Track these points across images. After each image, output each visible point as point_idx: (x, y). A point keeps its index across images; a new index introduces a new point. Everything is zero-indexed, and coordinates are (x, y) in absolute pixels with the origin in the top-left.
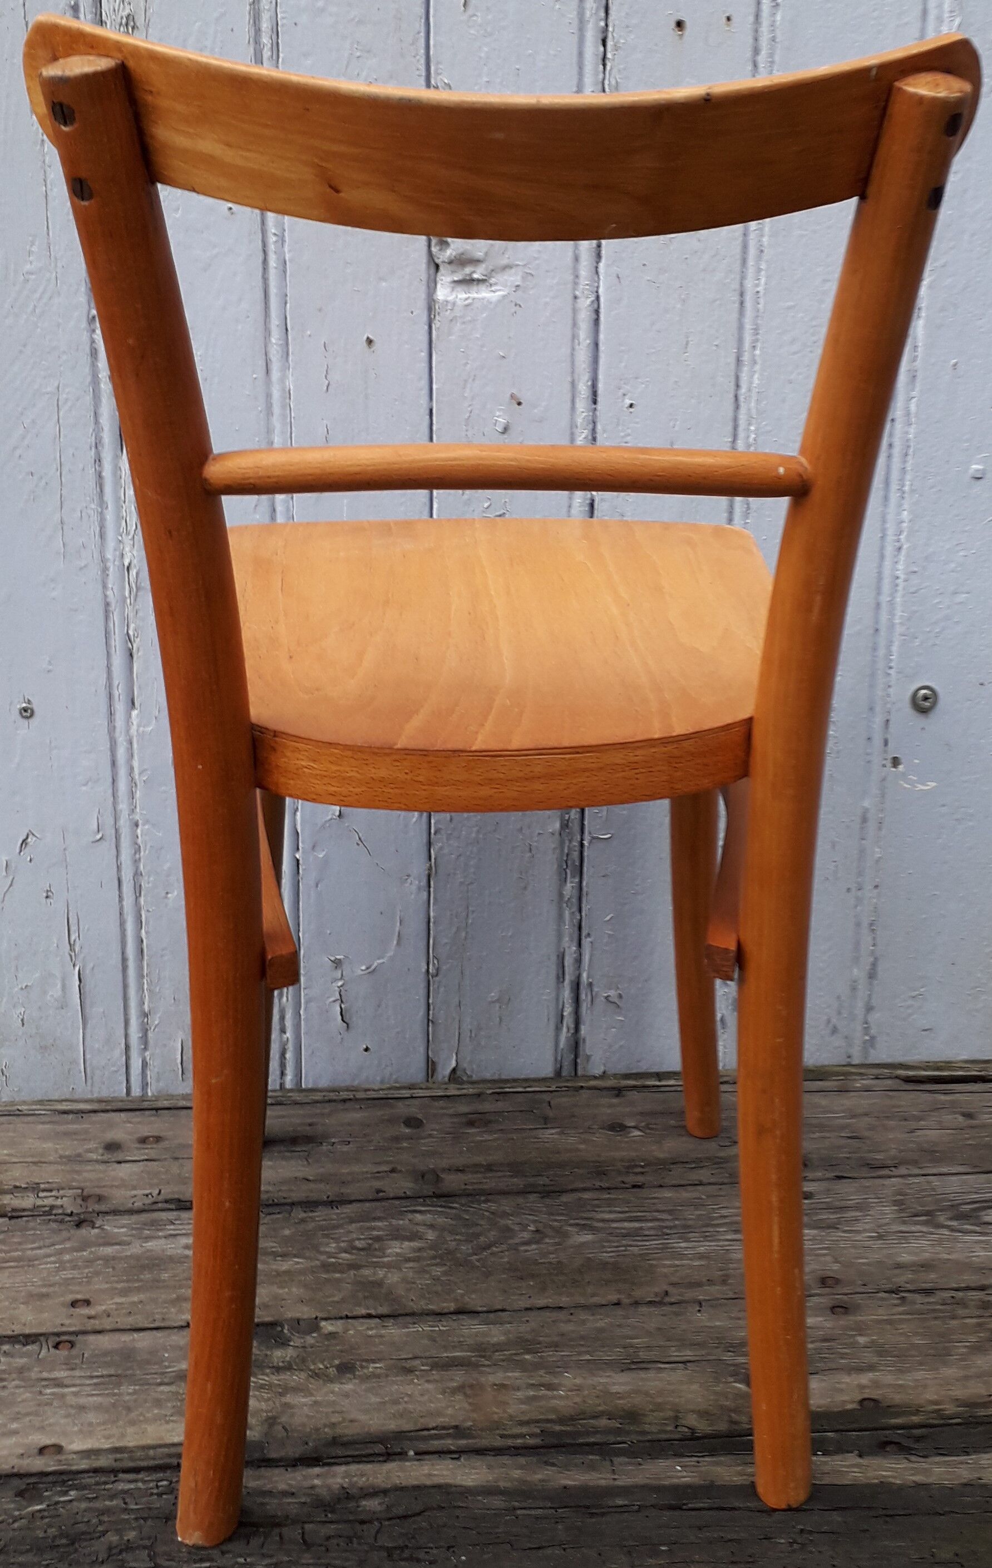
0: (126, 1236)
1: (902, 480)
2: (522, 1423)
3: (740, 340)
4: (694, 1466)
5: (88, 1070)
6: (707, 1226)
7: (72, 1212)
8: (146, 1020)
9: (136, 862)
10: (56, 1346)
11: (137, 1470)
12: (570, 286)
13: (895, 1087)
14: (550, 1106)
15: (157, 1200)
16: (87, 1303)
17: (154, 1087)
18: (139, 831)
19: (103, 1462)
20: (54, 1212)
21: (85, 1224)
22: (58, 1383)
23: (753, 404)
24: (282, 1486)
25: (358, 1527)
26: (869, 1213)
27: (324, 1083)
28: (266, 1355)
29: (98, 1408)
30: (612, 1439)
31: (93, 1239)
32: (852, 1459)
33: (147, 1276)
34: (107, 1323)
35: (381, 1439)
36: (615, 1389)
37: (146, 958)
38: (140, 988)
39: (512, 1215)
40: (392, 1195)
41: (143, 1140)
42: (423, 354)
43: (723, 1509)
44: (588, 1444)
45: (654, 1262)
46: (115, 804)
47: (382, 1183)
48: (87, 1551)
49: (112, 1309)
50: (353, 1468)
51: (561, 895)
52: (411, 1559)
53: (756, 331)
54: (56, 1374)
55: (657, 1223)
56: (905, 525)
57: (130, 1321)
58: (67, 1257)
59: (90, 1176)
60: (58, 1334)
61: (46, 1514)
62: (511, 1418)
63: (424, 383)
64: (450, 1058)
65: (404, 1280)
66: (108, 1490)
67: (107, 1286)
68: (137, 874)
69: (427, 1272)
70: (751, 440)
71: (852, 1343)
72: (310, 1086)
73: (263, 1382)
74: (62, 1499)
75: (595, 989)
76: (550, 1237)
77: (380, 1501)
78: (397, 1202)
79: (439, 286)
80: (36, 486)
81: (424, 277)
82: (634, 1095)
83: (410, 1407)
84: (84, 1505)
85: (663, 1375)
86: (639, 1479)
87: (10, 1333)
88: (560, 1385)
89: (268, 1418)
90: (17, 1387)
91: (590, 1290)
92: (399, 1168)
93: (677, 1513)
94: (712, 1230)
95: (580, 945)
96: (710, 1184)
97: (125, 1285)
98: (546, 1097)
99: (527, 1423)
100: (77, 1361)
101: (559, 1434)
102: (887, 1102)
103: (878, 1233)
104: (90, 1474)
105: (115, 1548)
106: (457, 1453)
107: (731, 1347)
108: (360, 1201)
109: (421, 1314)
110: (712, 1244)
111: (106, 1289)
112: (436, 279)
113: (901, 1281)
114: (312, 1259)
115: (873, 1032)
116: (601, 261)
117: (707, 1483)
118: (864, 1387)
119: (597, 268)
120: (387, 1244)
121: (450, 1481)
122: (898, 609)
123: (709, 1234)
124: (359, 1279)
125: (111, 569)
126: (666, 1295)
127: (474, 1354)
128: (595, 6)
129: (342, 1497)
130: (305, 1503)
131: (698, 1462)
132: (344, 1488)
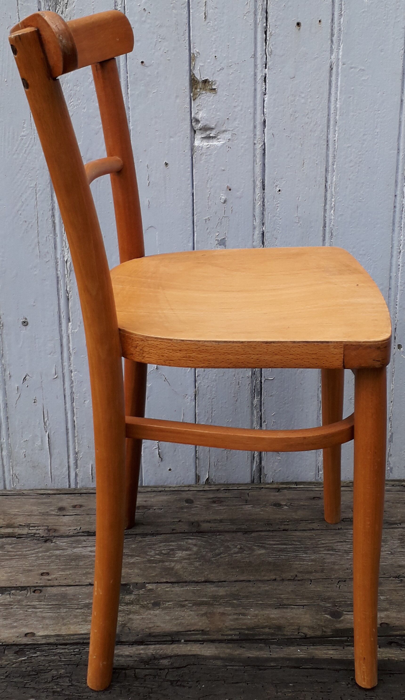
0: (65, 546)
1: (400, 222)
2: (231, 630)
3: (327, 161)
4: (305, 650)
5: (53, 477)
6: (316, 547)
7: (43, 536)
8: (77, 456)
9: (72, 387)
10: (34, 592)
11: (66, 644)
12: (252, 139)
13: (401, 490)
14: (248, 495)
15: (79, 532)
16: (48, 574)
17: (80, 485)
18: (72, 374)
19: (52, 640)
20: (35, 536)
21: (48, 541)
22: (34, 607)
23: (333, 190)
24: (127, 653)
25: (158, 671)
26: (387, 543)
27: (152, 484)
28: (124, 598)
29: (51, 618)
30: (270, 637)
31: (52, 547)
33: (73, 563)
34: (56, 583)
35: (170, 634)
36: (272, 616)
37: (76, 429)
38: (74, 442)
39: (230, 541)
40: (179, 531)
41: (75, 507)
42: (189, 169)
43: (318, 669)
44: (259, 639)
45: (292, 563)
46: (62, 363)
47: (174, 526)
48: (43, 677)
49: (58, 577)
50: (158, 646)
51: (252, 404)
52: (181, 686)
53: (334, 157)
54: (33, 603)
55: (293, 546)
56: (402, 242)
57: (64, 582)
58: (40, 555)
59: (51, 521)
60: (35, 587)
61: (27, 661)
62: (226, 627)
63: (190, 181)
64: (206, 474)
65: (183, 567)
66: (53, 652)
68: (72, 393)
69: (193, 564)
70: (333, 205)
72: (146, 485)
73: (121, 609)
74: (33, 655)
76: (246, 551)
77: (168, 661)
78: (181, 535)
79: (195, 140)
80: (27, 227)
81: (189, 135)
82: (285, 491)
83: (183, 621)
84: (43, 658)
85: (294, 611)
86: (282, 655)
87: (15, 586)
88: (248, 614)
89: (122, 624)
90: (17, 608)
91: (263, 574)
92: (182, 520)
93: (296, 670)
94: (318, 549)
95: (261, 425)
96: (317, 530)
97: (64, 567)
98: (248, 491)
99: (234, 629)
100: (43, 598)
101: (247, 635)
102: (397, 496)
103: (391, 552)
104: (46, 645)
105: (55, 676)
106: (202, 642)
107: (325, 600)
108: (165, 534)
109: (189, 582)
110: (317, 555)
111: (56, 568)
112: (194, 136)
113: (401, 572)
114: (144, 558)
115: (391, 466)
116: (265, 128)
117: (312, 657)
118: (383, 618)
119: (264, 131)
120: (176, 552)
121: (199, 653)
122: (399, 279)
123: (316, 551)
124: (163, 566)
125: (59, 262)
126: (296, 576)
127: (211, 600)
128: (261, 17)
129: (152, 658)
130: (136, 660)
131: (308, 648)
132: (153, 655)
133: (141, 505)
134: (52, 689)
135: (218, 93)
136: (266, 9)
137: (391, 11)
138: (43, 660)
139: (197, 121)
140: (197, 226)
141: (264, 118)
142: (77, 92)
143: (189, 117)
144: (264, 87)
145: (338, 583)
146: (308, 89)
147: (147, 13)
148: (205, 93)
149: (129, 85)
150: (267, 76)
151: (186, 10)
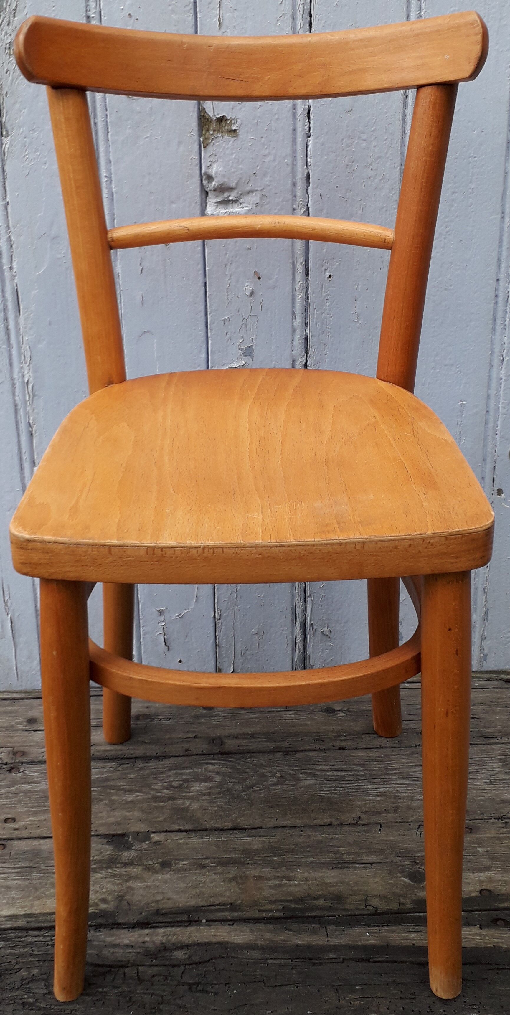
0: (38, 778)
1: (504, 318)
2: (271, 902)
4: (377, 932)
5: (19, 673)
6: (385, 774)
7: (7, 762)
11: (39, 929)
12: (290, 202)
13: (500, 686)
16: (14, 820)
19: (20, 923)
21: (14, 769)
24: (126, 942)
25: (171, 969)
26: (485, 767)
28: (118, 855)
29: (18, 887)
30: (326, 913)
31: (18, 780)
32: (476, 930)
34: (25, 834)
35: (186, 911)
36: (329, 880)
39: (267, 766)
40: (195, 753)
42: (199, 248)
43: (395, 962)
44: (311, 917)
45: (353, 798)
47: (188, 745)
48: (8, 981)
49: (28, 824)
50: (169, 929)
52: (202, 991)
55: (354, 773)
56: (506, 345)
57: (38, 832)
58: (3, 791)
59: (18, 739)
62: (265, 898)
63: (201, 266)
64: (230, 667)
65: (201, 807)
66: (22, 941)
67: (25, 809)
69: (215, 802)
71: (474, 853)
73: (116, 872)
75: (315, 627)
76: (289, 781)
77: (185, 952)
78: (198, 757)
79: (208, 205)
81: (198, 199)
83: (204, 890)
84: (8, 951)
86: (343, 942)
88: (295, 877)
89: (118, 897)
91: (313, 815)
92: (199, 735)
93: (366, 964)
94: (388, 777)
95: (305, 601)
96: (386, 747)
97: (36, 809)
99: (276, 901)
100: (6, 858)
101: (294, 910)
102: (495, 695)
103: (490, 780)
104: (12, 931)
105: (25, 979)
106: (232, 922)
107: (400, 854)
108: (175, 756)
109: (211, 830)
110: (388, 786)
111: (25, 812)
112: (206, 200)
113: (505, 811)
114: (147, 793)
115: (486, 652)
116: (309, 186)
117: (386, 944)
118: (483, 882)
119: (307, 190)
120: (191, 784)
121: (228, 940)
122: (501, 398)
123: (386, 780)
124: (174, 806)
125: (17, 384)
126: (360, 819)
127: (243, 856)
128: (302, 22)
129: (162, 949)
130: (139, 953)
131: (380, 930)
132: (163, 943)
133: (141, 713)
134: (22, 998)
135: (241, 137)
136: (309, 10)
137: (494, 10)
138: (10, 954)
139: (210, 178)
140: (211, 330)
141: (307, 171)
142: (34, 139)
143: (198, 172)
144: (307, 126)
145: (419, 828)
146: (372, 127)
147: (134, 21)
148: (220, 137)
149: (110, 127)
150: (312, 109)
151: (191, 14)
